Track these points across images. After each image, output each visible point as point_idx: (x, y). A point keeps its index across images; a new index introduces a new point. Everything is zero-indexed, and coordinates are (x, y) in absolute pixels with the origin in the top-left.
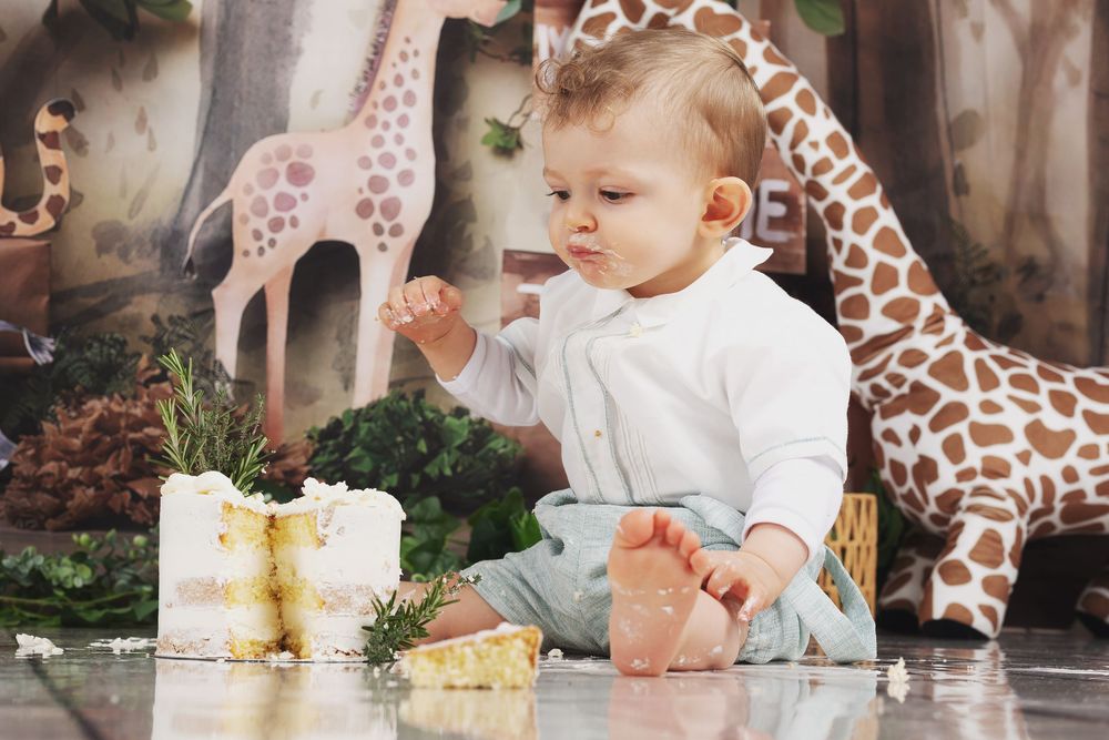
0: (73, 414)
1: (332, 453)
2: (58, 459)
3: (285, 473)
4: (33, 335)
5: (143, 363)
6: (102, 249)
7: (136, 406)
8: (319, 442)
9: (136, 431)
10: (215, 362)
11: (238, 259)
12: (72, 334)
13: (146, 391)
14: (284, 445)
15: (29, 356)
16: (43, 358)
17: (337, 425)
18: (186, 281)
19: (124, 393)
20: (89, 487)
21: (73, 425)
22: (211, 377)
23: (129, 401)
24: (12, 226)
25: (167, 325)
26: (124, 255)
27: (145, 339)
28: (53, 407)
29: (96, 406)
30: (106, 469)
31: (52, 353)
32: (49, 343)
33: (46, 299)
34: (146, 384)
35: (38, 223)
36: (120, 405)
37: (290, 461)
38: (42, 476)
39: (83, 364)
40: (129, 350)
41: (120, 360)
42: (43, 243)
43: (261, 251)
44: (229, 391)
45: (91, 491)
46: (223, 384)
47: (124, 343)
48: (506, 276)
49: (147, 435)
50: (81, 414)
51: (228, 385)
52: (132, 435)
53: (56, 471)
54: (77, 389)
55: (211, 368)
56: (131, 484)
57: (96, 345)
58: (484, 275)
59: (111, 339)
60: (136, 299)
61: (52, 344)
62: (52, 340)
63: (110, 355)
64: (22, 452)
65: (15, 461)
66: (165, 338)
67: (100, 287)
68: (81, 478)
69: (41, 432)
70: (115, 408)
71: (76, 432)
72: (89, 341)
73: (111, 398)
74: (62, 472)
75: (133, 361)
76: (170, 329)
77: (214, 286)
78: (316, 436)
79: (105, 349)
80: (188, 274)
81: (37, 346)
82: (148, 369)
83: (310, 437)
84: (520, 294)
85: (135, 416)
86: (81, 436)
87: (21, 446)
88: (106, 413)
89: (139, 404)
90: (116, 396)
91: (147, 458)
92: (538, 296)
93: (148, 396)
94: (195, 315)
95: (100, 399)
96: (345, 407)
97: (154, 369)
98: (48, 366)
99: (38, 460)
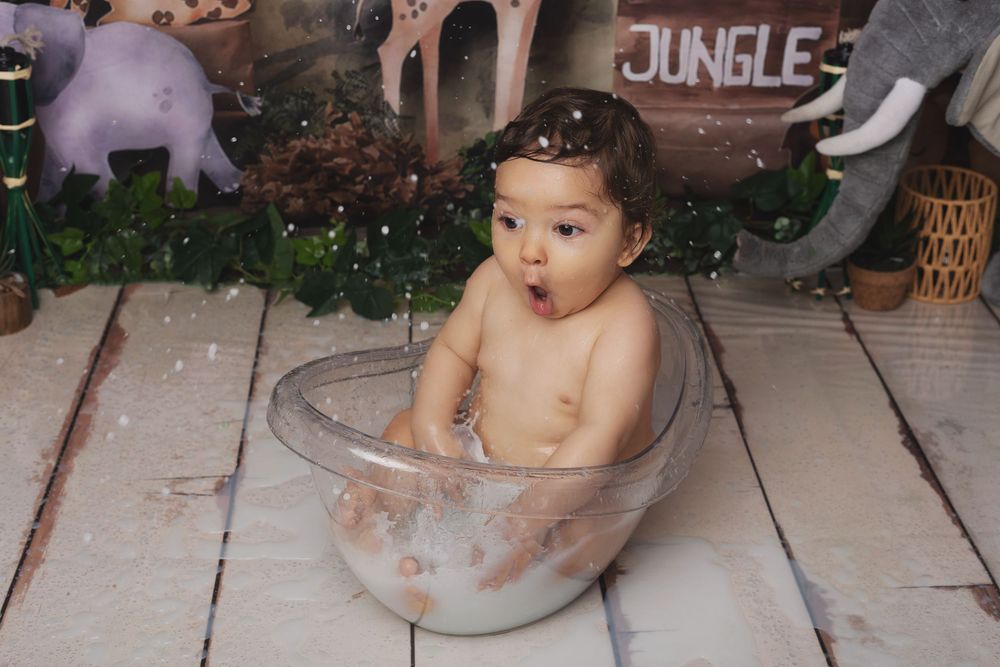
0: (281, 149)
1: (478, 165)
2: (275, 180)
3: (443, 183)
4: (245, 96)
5: (329, 108)
6: (290, 22)
7: (326, 143)
8: (468, 157)
9: (327, 161)
10: (384, 103)
11: (396, 22)
12: (273, 92)
13: (333, 130)
14: (440, 162)
15: (242, 110)
16: (254, 112)
17: (482, 144)
18: (356, 42)
19: (316, 133)
20: (299, 198)
21: (282, 157)
22: (381, 115)
23: (321, 140)
24: (218, 11)
25: (344, 78)
26: (307, 25)
27: (328, 90)
28: (266, 145)
29: (297, 144)
30: (311, 185)
31: (260, 108)
32: (257, 101)
33: (251, 66)
34: (333, 125)
35: (238, 6)
36: (314, 143)
37: (446, 174)
38: (264, 193)
39: (284, 115)
40: (317, 100)
41: (311, 108)
42: (243, 22)
43: (415, 14)
44: (396, 125)
45: (301, 201)
46: (391, 120)
47: (313, 95)
48: (620, 19)
49: (336, 163)
50: (287, 150)
51: (394, 120)
52: (325, 164)
53: (274, 189)
54: (282, 132)
55: (381, 108)
56: (329, 195)
57: (292, 99)
58: (602, 18)
59: (302, 93)
60: (319, 60)
61: (260, 101)
62: (259, 98)
63: (303, 105)
64: (249, 177)
65: (243, 184)
66: (344, 88)
67: (290, 53)
68: (293, 192)
69: (260, 162)
70: (311, 145)
71: (285, 161)
72: (287, 96)
73: (307, 139)
74: (279, 189)
75: (322, 108)
76: (348, 81)
77: (378, 46)
78: (465, 153)
79: (300, 101)
80: (358, 37)
81: (248, 103)
82: (332, 113)
83: (461, 154)
84: (632, 33)
85: (326, 150)
86: (289, 164)
87: (247, 172)
88: (304, 149)
89: (328, 140)
90: (311, 136)
91: (338, 179)
92: (648, 33)
93: (335, 134)
94: (365, 69)
95: (299, 139)
96: (488, 131)
97: (337, 113)
98: (258, 118)
99: (260, 182)
